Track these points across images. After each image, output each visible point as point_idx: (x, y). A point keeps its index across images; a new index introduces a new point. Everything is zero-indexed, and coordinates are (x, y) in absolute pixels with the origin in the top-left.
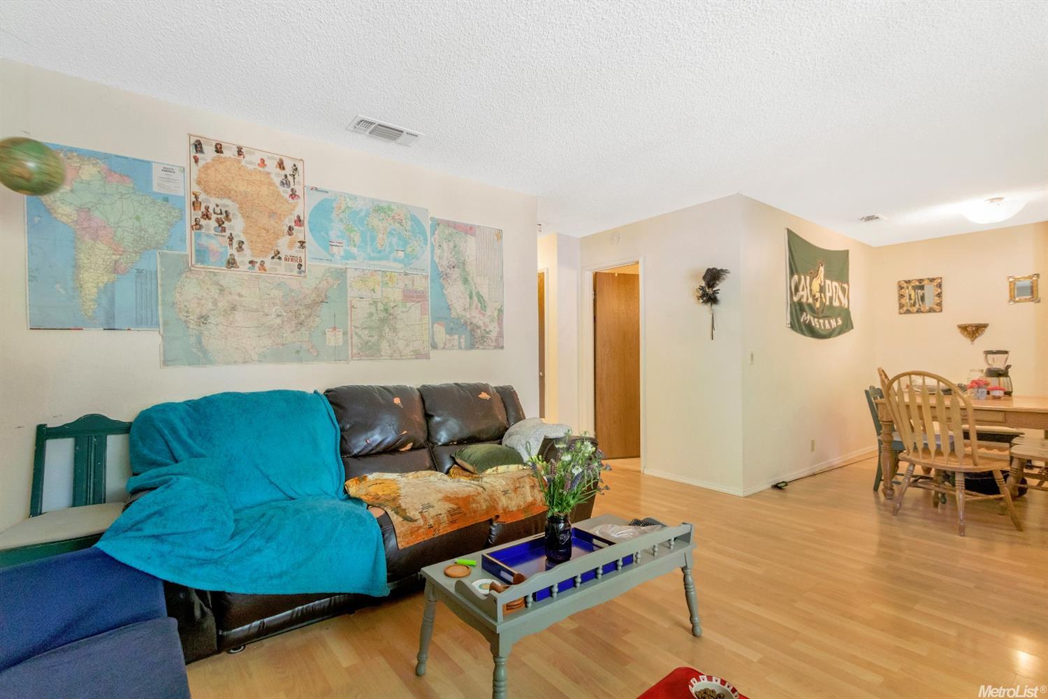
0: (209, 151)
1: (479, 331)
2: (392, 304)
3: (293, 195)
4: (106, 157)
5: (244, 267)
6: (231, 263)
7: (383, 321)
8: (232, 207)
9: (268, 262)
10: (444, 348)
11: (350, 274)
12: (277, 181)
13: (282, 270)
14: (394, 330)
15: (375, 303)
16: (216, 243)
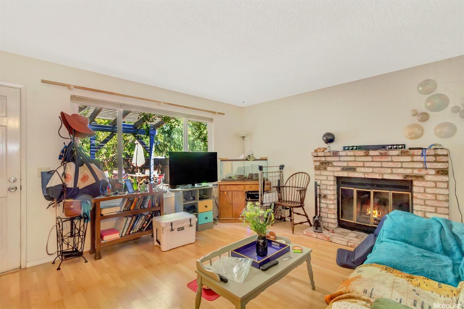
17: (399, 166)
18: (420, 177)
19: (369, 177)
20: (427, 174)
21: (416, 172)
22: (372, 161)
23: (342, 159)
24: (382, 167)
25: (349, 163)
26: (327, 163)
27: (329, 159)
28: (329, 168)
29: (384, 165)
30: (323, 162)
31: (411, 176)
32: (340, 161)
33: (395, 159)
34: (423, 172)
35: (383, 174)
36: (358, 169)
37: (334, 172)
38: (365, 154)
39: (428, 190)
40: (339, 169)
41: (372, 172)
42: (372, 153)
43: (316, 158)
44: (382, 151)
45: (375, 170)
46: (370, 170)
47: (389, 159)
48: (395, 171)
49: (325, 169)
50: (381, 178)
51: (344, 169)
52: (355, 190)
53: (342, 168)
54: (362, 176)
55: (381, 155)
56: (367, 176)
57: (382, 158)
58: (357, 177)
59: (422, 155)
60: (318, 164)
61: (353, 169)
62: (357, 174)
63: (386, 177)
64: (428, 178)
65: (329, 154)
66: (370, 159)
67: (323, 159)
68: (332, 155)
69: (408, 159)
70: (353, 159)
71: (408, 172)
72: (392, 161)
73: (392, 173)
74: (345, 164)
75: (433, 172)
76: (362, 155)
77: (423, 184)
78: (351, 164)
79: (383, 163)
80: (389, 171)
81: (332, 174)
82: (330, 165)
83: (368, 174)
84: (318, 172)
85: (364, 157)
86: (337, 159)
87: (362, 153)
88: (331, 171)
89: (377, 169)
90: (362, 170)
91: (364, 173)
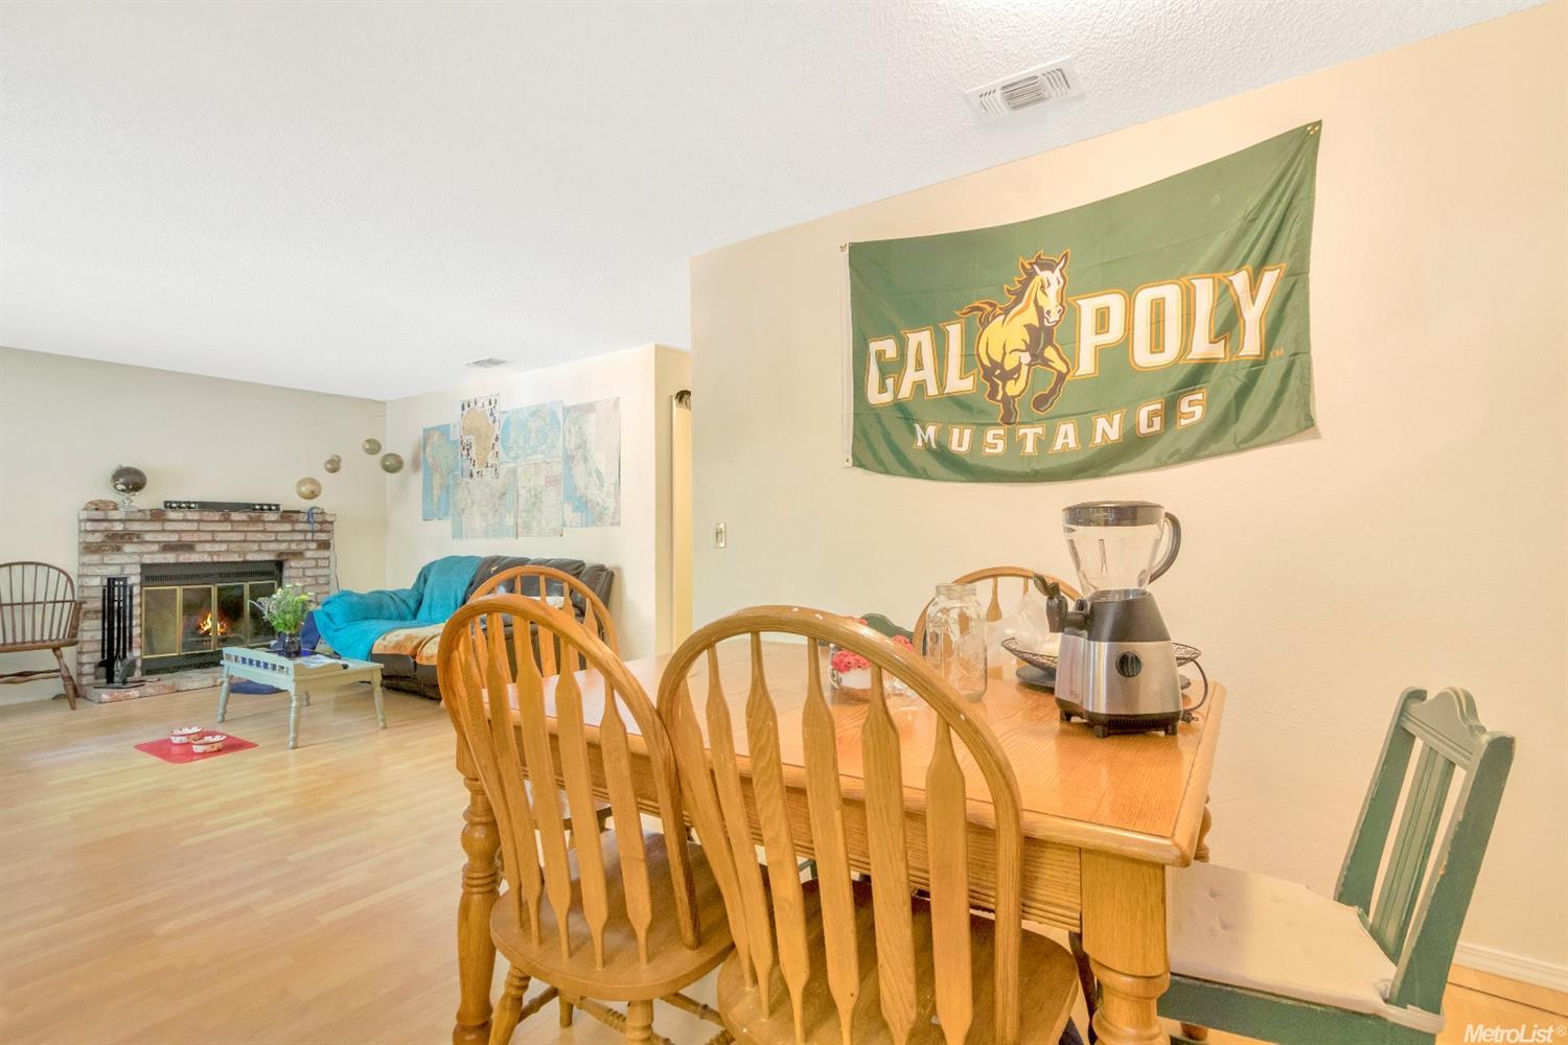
0: (466, 406)
1: (597, 508)
2: (539, 490)
3: (494, 422)
4: (439, 427)
5: (475, 475)
6: (471, 475)
7: (534, 504)
8: (471, 438)
9: (484, 470)
10: (571, 526)
11: (520, 470)
12: (488, 413)
13: (488, 474)
14: (540, 511)
15: (530, 491)
16: (467, 464)
17: (273, 538)
18: (299, 555)
19: (221, 560)
20: (308, 549)
21: (294, 546)
22: (232, 531)
23: (169, 526)
24: (245, 541)
25: (183, 535)
26: (127, 537)
27: (136, 527)
28: (128, 548)
29: (250, 537)
30: (113, 535)
31: (287, 554)
32: (164, 531)
33: (269, 527)
34: (303, 546)
35: (245, 553)
36: (199, 547)
37: (141, 554)
38: (222, 518)
39: (309, 573)
40: (155, 548)
41: (227, 551)
42: (235, 516)
43: (95, 524)
44: (252, 514)
45: (232, 546)
46: (224, 547)
47: (260, 527)
48: (264, 546)
49: (118, 549)
50: (241, 559)
51: (167, 547)
52: (179, 590)
53: (162, 545)
54: (206, 558)
55: (252, 521)
56: (216, 559)
57: (248, 526)
58: (197, 560)
59: (308, 522)
60: (98, 538)
61: (189, 547)
62: (197, 556)
63: (250, 557)
64: (309, 554)
65: (139, 516)
66: (228, 527)
67: (118, 527)
68: (148, 517)
69: (288, 527)
70: (194, 526)
71: (283, 547)
72: (264, 531)
73: (260, 551)
74: (174, 538)
75: (313, 546)
76: (217, 519)
77: (302, 563)
78: (187, 538)
79: (248, 534)
80: (255, 547)
81: (136, 559)
82: (135, 540)
83: (218, 556)
84: (96, 558)
85: (219, 524)
86: (157, 526)
87: (217, 516)
88: (134, 553)
89: (237, 544)
90: (208, 547)
91: (211, 553)
